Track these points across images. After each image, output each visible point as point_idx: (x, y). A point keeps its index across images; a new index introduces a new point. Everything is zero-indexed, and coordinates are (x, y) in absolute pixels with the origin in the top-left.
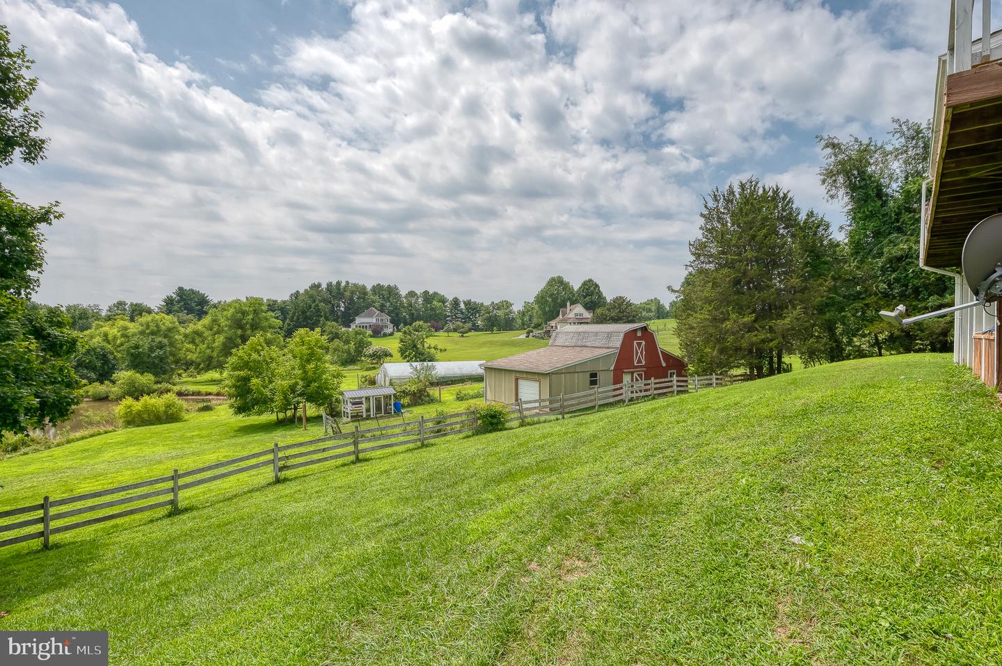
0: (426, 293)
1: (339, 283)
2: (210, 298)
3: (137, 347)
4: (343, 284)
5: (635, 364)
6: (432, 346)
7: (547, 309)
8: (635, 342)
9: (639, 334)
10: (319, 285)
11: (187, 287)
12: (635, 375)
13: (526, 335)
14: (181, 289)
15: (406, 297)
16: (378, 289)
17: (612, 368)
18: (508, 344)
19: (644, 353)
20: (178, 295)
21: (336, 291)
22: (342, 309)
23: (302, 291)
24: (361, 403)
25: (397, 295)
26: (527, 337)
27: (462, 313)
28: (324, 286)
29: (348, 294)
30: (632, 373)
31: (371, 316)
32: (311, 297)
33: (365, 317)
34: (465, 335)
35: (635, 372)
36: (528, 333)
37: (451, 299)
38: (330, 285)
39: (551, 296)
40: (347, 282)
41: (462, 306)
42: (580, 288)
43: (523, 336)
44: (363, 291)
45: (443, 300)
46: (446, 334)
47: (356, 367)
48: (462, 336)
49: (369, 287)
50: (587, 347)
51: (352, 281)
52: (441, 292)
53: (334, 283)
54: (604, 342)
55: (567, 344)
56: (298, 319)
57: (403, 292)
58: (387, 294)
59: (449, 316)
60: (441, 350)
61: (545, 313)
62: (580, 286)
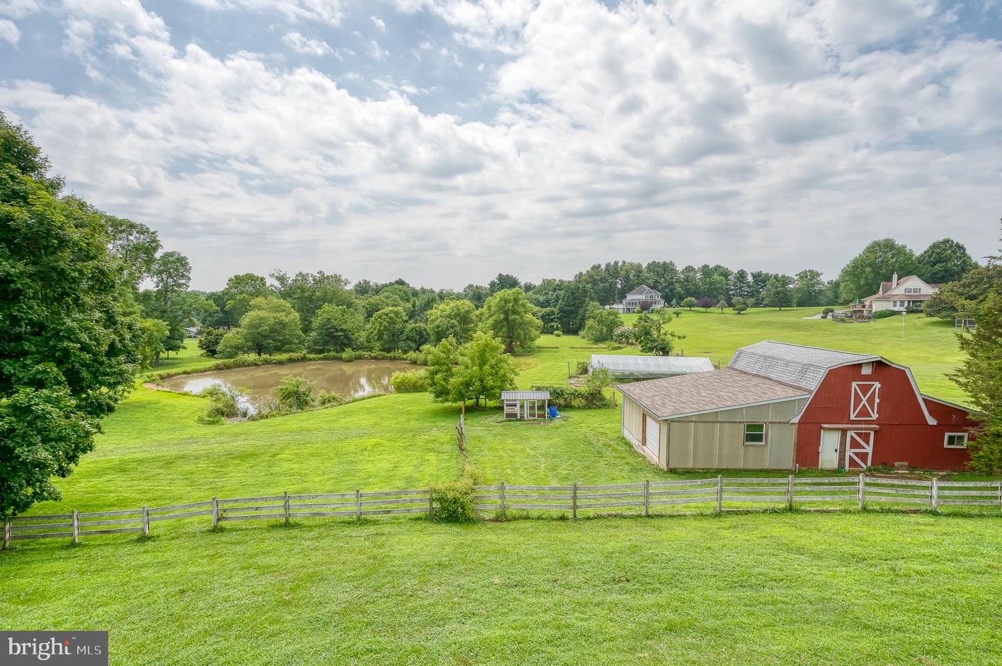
0: (706, 267)
1: (616, 263)
2: (519, 281)
3: (438, 327)
4: (620, 264)
5: (853, 417)
6: (670, 332)
7: (862, 282)
8: (854, 384)
9: (866, 371)
10: (599, 266)
11: (504, 274)
12: (849, 434)
13: (822, 315)
14: (500, 275)
15: (682, 273)
16: (653, 267)
17: (796, 420)
18: (789, 327)
19: (877, 400)
20: (499, 280)
21: (613, 270)
22: (619, 286)
23: (584, 272)
24: (515, 405)
25: (673, 271)
26: (823, 317)
27: (749, 286)
28: (603, 267)
29: (623, 272)
30: (844, 431)
31: (641, 293)
32: (591, 277)
33: (635, 294)
34: (742, 312)
35: (850, 429)
36: (826, 313)
37: (736, 272)
38: (608, 265)
39: (870, 265)
40: (624, 262)
41: (750, 278)
42: (925, 252)
43: (818, 317)
44: (639, 269)
45: (726, 274)
46: (720, 310)
47: (604, 346)
48: (739, 313)
49: (644, 265)
50: (770, 379)
51: (628, 261)
52: (724, 265)
53: (612, 263)
54: (794, 377)
55: (748, 370)
56: (568, 299)
57: (680, 267)
58: (662, 271)
59: (732, 290)
60: (679, 337)
61: (858, 288)
62: (925, 249)
